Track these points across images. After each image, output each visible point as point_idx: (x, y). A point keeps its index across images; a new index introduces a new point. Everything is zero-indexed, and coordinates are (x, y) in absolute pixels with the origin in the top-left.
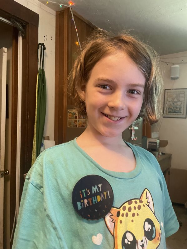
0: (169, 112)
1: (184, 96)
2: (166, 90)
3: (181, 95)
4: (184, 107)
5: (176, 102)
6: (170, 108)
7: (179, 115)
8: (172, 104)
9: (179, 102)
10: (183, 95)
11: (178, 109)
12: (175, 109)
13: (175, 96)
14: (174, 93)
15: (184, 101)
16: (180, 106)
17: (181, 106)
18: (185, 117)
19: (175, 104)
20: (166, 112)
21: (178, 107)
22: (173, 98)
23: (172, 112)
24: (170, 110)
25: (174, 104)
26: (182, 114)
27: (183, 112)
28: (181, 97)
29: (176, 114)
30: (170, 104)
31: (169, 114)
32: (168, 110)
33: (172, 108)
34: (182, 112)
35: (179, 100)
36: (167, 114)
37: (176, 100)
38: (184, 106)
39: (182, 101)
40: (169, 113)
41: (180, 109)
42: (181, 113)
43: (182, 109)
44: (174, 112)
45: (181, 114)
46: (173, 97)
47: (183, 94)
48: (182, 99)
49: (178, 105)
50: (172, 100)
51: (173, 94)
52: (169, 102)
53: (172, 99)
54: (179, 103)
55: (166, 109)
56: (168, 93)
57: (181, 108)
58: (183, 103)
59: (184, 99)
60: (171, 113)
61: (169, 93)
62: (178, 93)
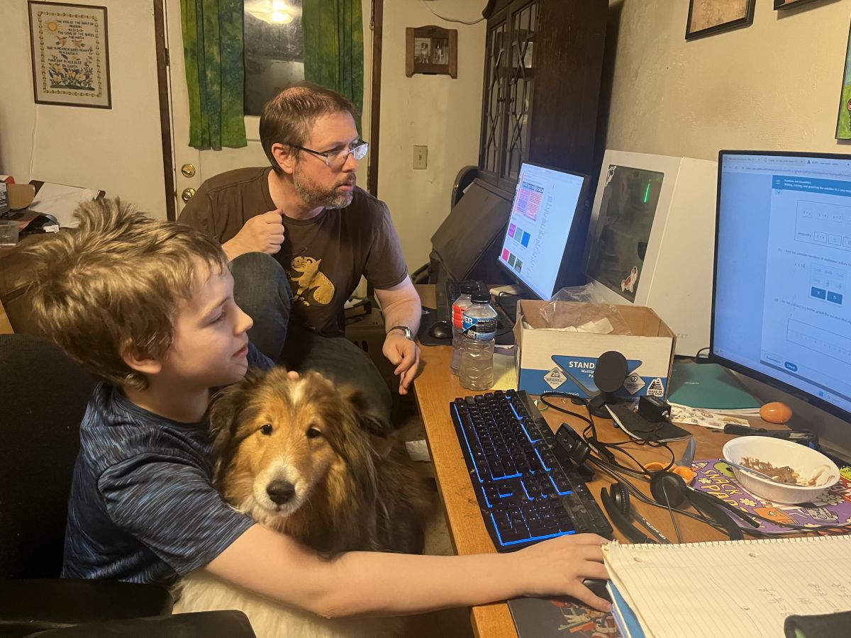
0: (51, 87)
1: (97, 31)
3: (86, 29)
4: (99, 72)
5: (73, 51)
6: (54, 72)
7: (87, 94)
9: (81, 50)
10: (91, 30)
11: (82, 77)
12: (73, 74)
14: (59, 18)
15: (98, 49)
17: (91, 66)
18: (106, 104)
20: (45, 83)
21: (79, 67)
22: (61, 36)
23: (62, 84)
24: (57, 78)
25: (65, 57)
26: (96, 92)
27: (100, 88)
31: (53, 92)
32: (47, 76)
34: (94, 85)
36: (48, 92)
37: (70, 44)
38: (98, 66)
39: (90, 50)
40: (55, 90)
41: (87, 77)
42: (93, 89)
43: (94, 76)
44: (69, 86)
45: (92, 92)
46: (62, 33)
48: (89, 42)
49: (78, 61)
50: (58, 43)
51: (60, 22)
53: (58, 38)
55: (43, 72)
56: (40, 14)
57: (91, 71)
58: (94, 56)
59: (97, 43)
60: (60, 89)
61: (44, 18)
62: (74, 19)
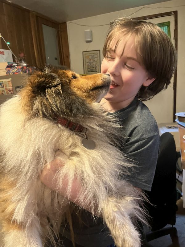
2: (84, 53)
3: (95, 56)
4: (98, 67)
5: (92, 62)
6: (88, 68)
8: (90, 65)
11: (94, 69)
12: (92, 68)
13: (90, 57)
15: (98, 61)
16: (95, 65)
19: (92, 64)
20: (86, 72)
21: (94, 66)
24: (89, 70)
25: (90, 64)
28: (96, 58)
29: (93, 72)
30: (88, 65)
32: (87, 70)
33: (90, 68)
34: (97, 70)
35: (95, 61)
37: (92, 61)
38: (98, 65)
39: (96, 62)
41: (96, 68)
43: (97, 68)
45: (96, 72)
46: (90, 58)
47: (97, 55)
48: (96, 59)
49: (93, 65)
50: (89, 61)
51: (89, 55)
52: (87, 63)
54: (94, 63)
55: (86, 69)
58: (97, 63)
59: (98, 59)
60: (90, 72)
61: (86, 55)
62: (92, 54)
